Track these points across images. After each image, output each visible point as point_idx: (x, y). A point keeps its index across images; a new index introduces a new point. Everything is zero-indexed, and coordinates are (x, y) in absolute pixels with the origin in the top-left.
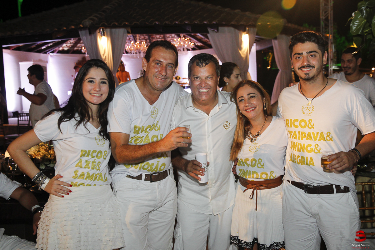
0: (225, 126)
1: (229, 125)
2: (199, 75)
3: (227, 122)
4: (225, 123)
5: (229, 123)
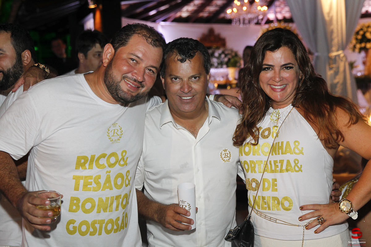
0: (223, 156)
1: (229, 155)
2: (178, 75)
3: (225, 150)
4: (223, 153)
5: (228, 153)
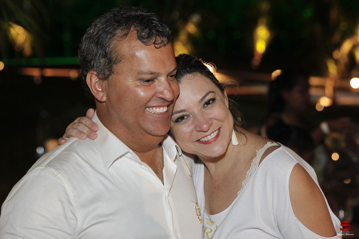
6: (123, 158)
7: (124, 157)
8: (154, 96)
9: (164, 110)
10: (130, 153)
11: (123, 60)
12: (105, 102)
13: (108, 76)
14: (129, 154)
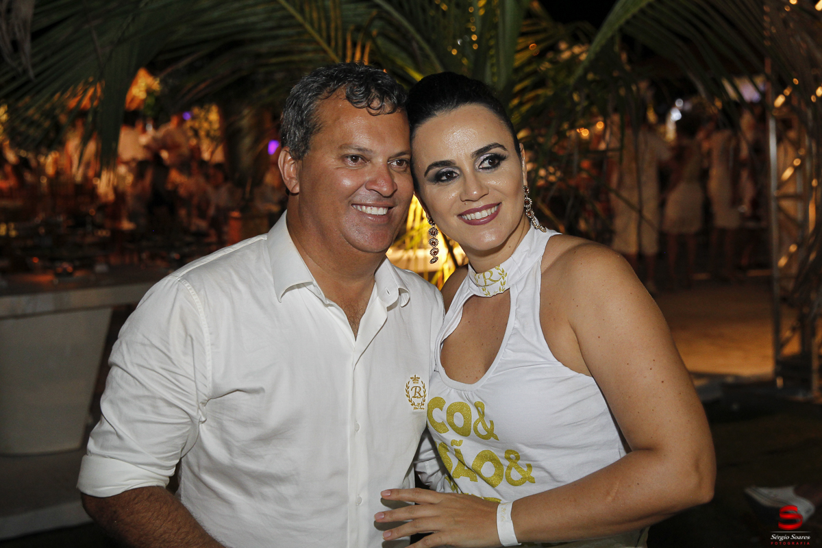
6: (304, 290)
7: (305, 288)
8: (364, 186)
9: (382, 211)
10: (314, 286)
11: (324, 128)
12: (297, 194)
13: (304, 152)
14: (312, 286)
